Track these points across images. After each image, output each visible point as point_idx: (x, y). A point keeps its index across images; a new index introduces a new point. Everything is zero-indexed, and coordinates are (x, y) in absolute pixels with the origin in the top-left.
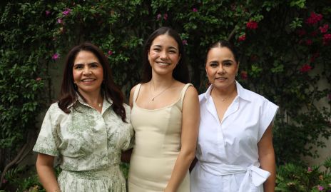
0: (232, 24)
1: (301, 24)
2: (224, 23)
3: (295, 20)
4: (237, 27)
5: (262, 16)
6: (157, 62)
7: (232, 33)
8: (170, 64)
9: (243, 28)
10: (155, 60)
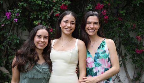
0: (51, 5)
1: (92, 8)
2: (46, 5)
3: (89, 6)
4: (55, 8)
5: (70, 2)
6: (65, 28)
7: (52, 11)
8: (71, 30)
9: (58, 9)
10: (64, 27)
